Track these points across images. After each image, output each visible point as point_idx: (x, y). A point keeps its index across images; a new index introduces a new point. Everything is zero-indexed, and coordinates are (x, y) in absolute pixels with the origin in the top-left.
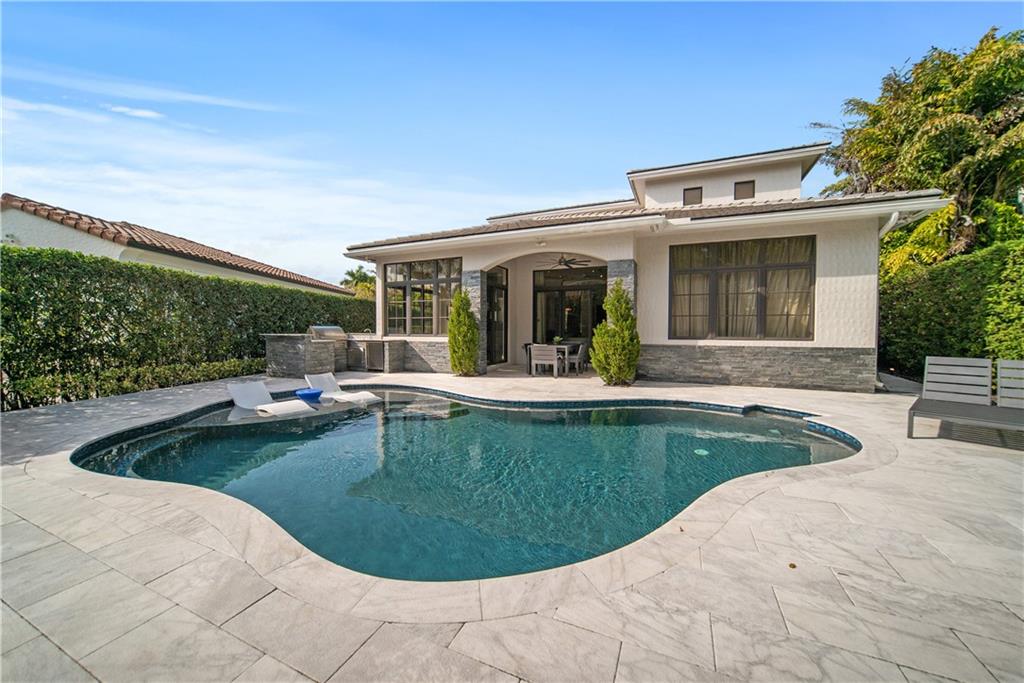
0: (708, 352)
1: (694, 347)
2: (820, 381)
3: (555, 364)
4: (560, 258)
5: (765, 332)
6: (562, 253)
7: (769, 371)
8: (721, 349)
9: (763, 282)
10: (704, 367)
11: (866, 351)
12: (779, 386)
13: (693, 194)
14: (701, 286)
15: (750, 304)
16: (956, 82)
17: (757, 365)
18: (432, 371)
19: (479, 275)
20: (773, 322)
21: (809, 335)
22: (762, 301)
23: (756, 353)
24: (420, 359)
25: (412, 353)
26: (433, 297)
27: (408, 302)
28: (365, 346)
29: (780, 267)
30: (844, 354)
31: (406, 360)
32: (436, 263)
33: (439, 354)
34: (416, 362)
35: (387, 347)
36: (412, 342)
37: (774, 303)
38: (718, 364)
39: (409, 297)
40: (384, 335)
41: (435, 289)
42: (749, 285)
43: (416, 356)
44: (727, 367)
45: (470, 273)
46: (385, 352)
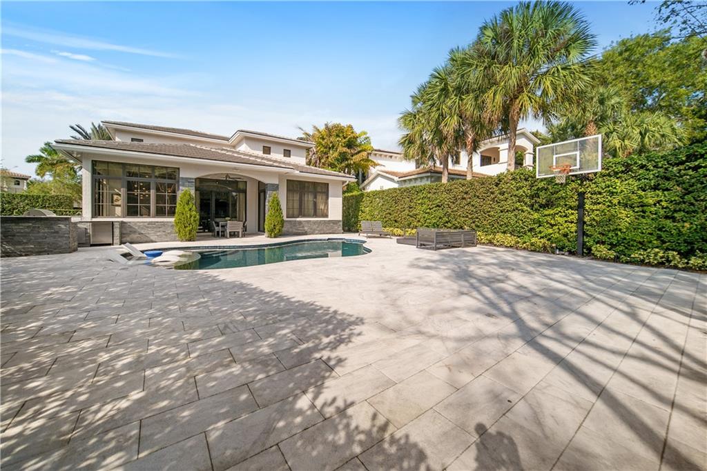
0: (300, 222)
1: (295, 221)
2: (331, 231)
3: (240, 231)
5: (315, 215)
7: (318, 229)
8: (304, 221)
9: (315, 197)
10: (299, 229)
11: (339, 221)
12: (321, 234)
13: (267, 150)
14: (296, 197)
15: (311, 206)
16: (345, 138)
17: (315, 227)
19: (194, 181)
20: (319, 212)
21: (327, 216)
22: (315, 204)
23: (315, 223)
24: (139, 234)
25: (131, 230)
26: (151, 191)
27: (123, 191)
28: (88, 226)
29: (319, 192)
30: (335, 222)
31: (123, 236)
32: (153, 167)
33: (159, 230)
34: (134, 236)
35: (117, 225)
36: (130, 222)
37: (318, 204)
38: (303, 227)
39: (124, 189)
40: (92, 217)
41: (153, 185)
42: (311, 198)
43: (135, 232)
44: (306, 228)
45: (187, 179)
46: (115, 230)
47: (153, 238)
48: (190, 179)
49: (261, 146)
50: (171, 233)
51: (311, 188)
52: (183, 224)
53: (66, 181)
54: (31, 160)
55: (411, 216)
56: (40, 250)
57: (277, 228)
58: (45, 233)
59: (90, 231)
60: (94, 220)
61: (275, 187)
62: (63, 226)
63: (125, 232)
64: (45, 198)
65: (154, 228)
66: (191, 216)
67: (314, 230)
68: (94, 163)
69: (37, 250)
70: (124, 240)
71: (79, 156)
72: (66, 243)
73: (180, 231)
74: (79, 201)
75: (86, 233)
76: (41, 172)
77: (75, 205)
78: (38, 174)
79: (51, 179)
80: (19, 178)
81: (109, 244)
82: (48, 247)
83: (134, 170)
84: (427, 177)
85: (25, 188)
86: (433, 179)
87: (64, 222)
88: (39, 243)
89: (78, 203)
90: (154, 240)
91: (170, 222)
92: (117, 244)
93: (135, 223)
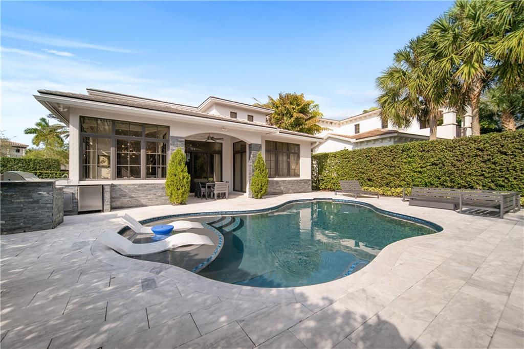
0: (277, 182)
1: (273, 181)
3: (227, 192)
4: (208, 135)
5: (289, 175)
6: (209, 133)
7: (292, 188)
8: (280, 181)
9: (289, 158)
10: (277, 188)
11: (309, 180)
12: (294, 193)
13: (234, 115)
14: (273, 158)
15: (285, 167)
16: (298, 105)
17: (289, 186)
18: (143, 206)
19: (184, 140)
20: (292, 172)
21: (298, 176)
22: (289, 164)
23: (290, 182)
24: (130, 197)
25: (120, 193)
26: (142, 151)
27: (113, 152)
28: (76, 191)
29: (292, 153)
30: (306, 181)
31: (113, 200)
32: (143, 125)
33: (149, 192)
34: (125, 200)
35: (107, 189)
36: (120, 185)
37: (291, 165)
38: (280, 187)
39: (114, 148)
40: (80, 180)
41: (143, 145)
42: (285, 158)
43: (125, 196)
44: (282, 188)
45: (177, 138)
46: (105, 195)
47: (143, 201)
48: (181, 138)
49: (228, 111)
50: (161, 196)
51: (285, 150)
52: (175, 185)
53: (56, 149)
54: (28, 132)
55: (392, 175)
56: (13, 227)
57: (264, 189)
58: (21, 203)
59: (77, 196)
60: (82, 183)
61: (258, 147)
62: (44, 193)
63: (114, 196)
64: (36, 161)
65: (145, 190)
66: (184, 178)
67: (289, 189)
68: (82, 119)
69: (9, 227)
70: (114, 204)
71: (66, 110)
72: (48, 216)
73: (172, 194)
74: (66, 165)
75: (74, 198)
76: (36, 142)
77: (63, 168)
78: (34, 144)
79: (44, 147)
80: (19, 147)
81: (99, 211)
82: (24, 223)
83: (124, 128)
84: (391, 138)
85: (24, 154)
86: (396, 140)
87: (47, 189)
88: (13, 217)
89: (65, 166)
90: (144, 203)
91: (161, 184)
92: (107, 210)
93: (126, 186)
